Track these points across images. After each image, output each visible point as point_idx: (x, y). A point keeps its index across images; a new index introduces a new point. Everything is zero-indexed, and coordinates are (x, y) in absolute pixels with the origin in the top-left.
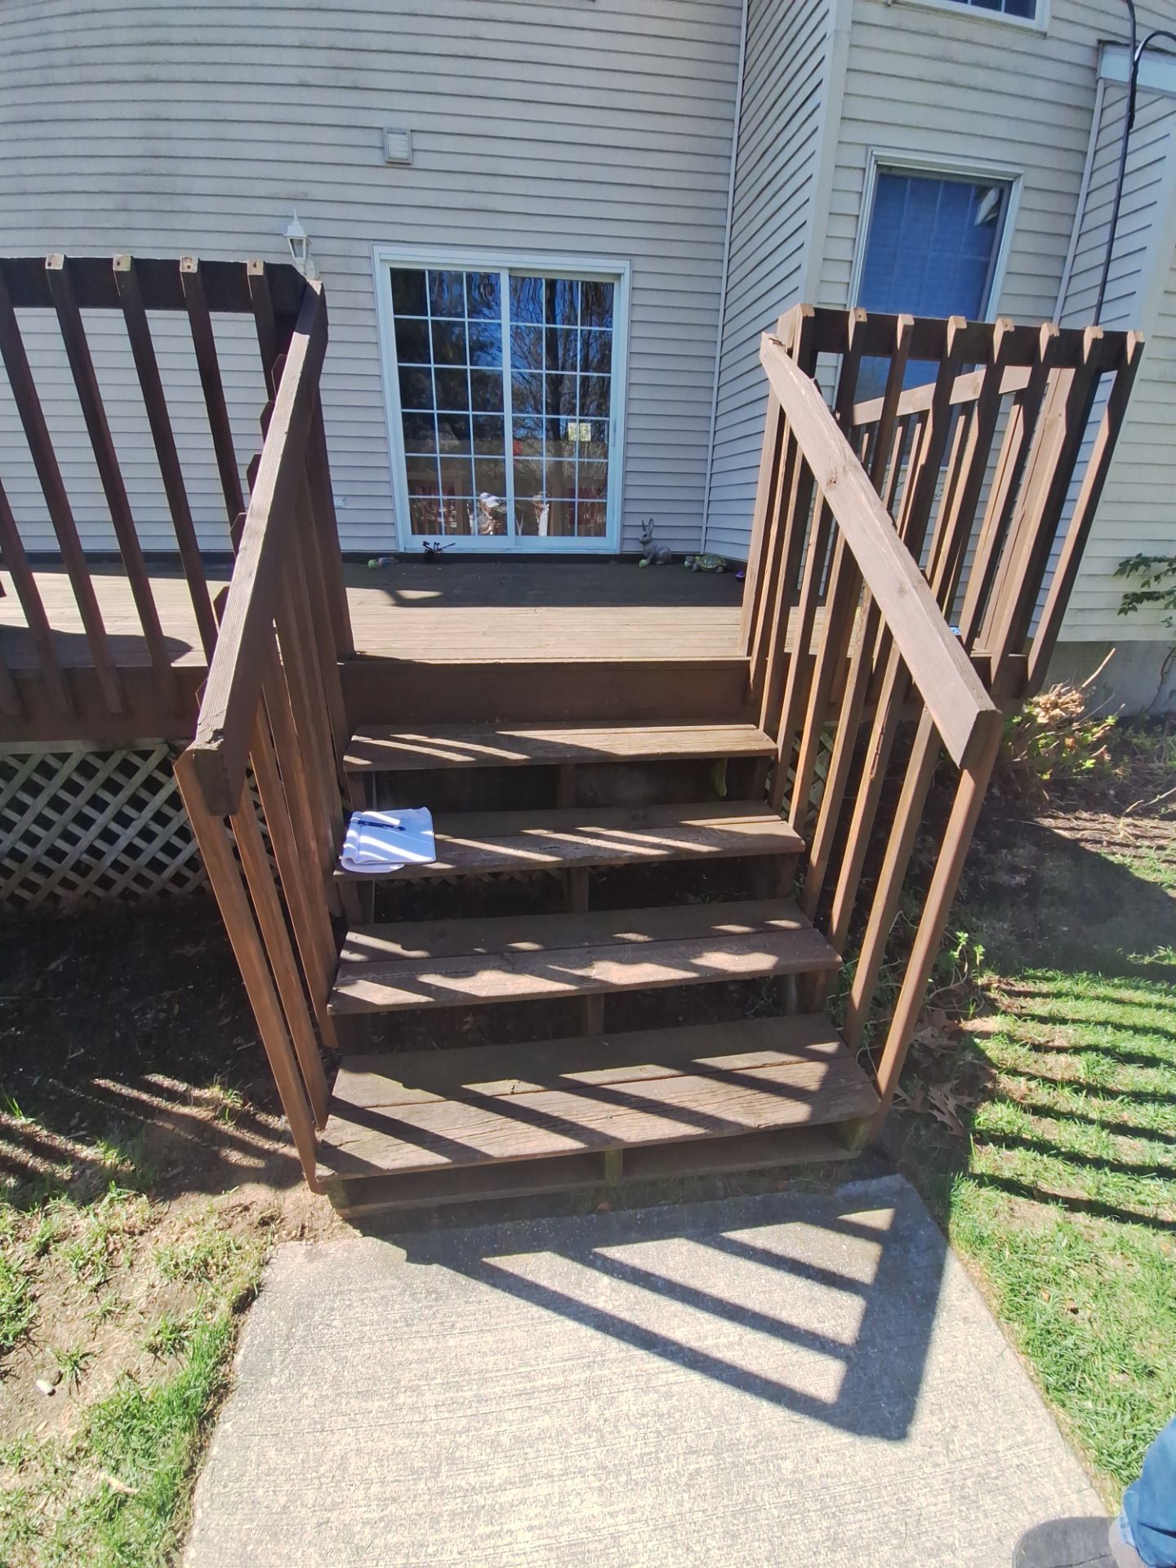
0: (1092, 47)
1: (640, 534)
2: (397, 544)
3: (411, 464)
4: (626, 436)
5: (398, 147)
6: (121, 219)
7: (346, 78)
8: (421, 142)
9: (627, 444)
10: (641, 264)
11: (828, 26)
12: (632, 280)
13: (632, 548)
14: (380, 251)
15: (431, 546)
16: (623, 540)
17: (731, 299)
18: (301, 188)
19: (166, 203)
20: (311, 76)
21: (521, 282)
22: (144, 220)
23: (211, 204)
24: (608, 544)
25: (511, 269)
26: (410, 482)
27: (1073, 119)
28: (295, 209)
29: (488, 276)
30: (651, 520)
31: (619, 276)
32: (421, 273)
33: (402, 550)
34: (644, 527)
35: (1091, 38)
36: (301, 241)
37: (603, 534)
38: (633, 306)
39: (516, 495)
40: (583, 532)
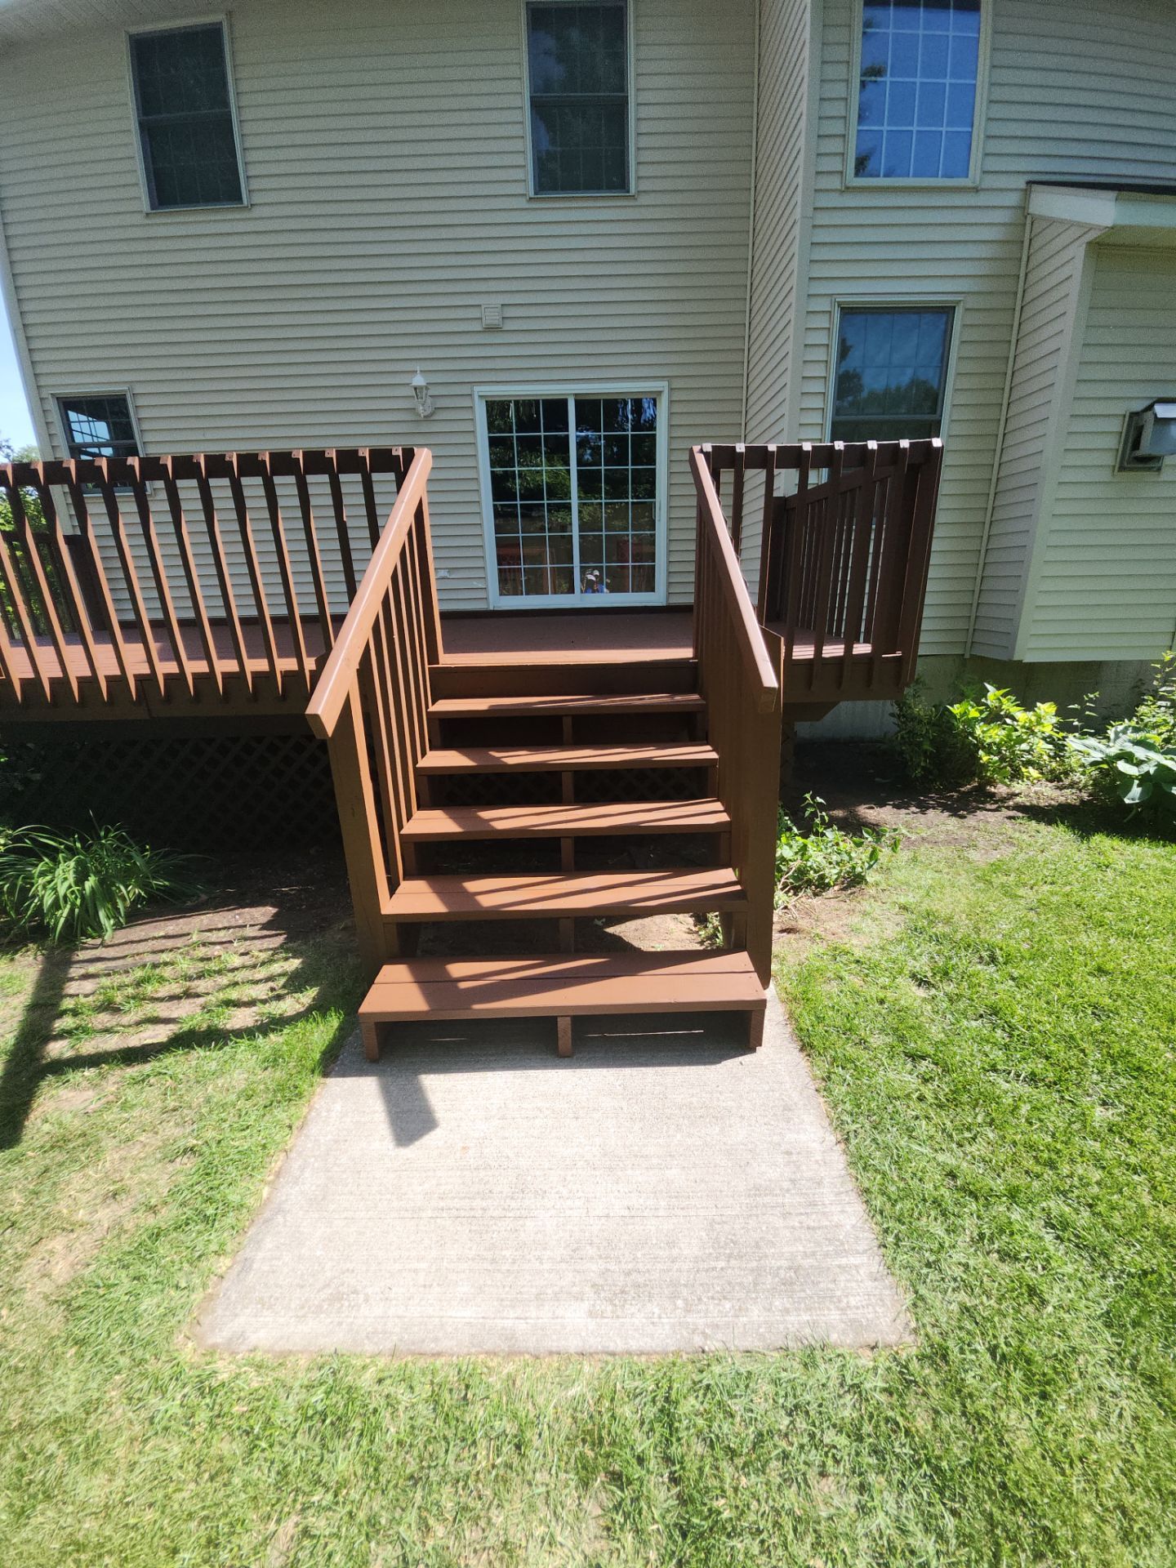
0: (1022, 190)
2: (488, 604)
3: (500, 544)
4: (668, 512)
5: (493, 318)
8: (508, 312)
9: (670, 519)
10: (676, 384)
12: (667, 395)
13: (675, 601)
14: (477, 389)
16: (669, 594)
21: (583, 404)
24: (656, 598)
25: (576, 395)
26: (498, 556)
28: (419, 366)
29: (559, 401)
31: (660, 393)
32: (507, 403)
33: (491, 608)
35: (1020, 182)
36: (422, 389)
37: (653, 590)
38: (671, 414)
39: (581, 562)
40: (637, 589)
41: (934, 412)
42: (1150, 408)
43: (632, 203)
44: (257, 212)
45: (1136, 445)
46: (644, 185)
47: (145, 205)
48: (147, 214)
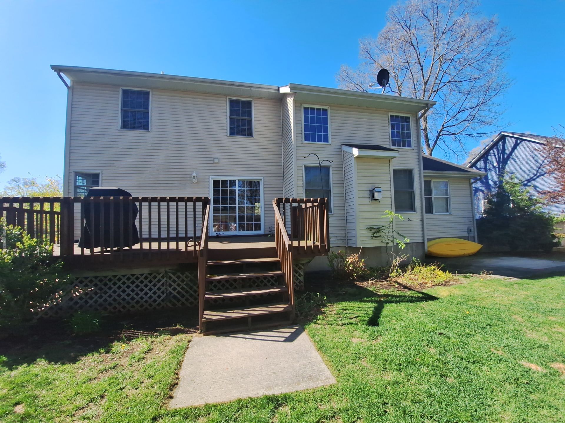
1: (269, 230)
3: (214, 216)
4: (264, 209)
5: (216, 161)
6: (157, 172)
7: (207, 150)
8: (220, 160)
10: (265, 178)
11: (293, 147)
12: (264, 180)
13: (267, 233)
14: (211, 177)
15: (218, 234)
16: (265, 231)
17: (285, 183)
18: (196, 167)
19: (167, 170)
20: (200, 150)
21: (240, 181)
22: (162, 173)
23: (176, 170)
24: (261, 232)
25: (238, 179)
26: (214, 220)
27: (338, 156)
28: (194, 171)
29: (234, 181)
30: (271, 226)
31: (261, 180)
32: (220, 180)
33: (210, 235)
34: (270, 228)
35: (340, 144)
36: (195, 176)
37: (260, 230)
38: (264, 185)
39: (239, 222)
40: (255, 230)
41: (329, 188)
42: (374, 189)
43: (253, 139)
44: (152, 133)
45: (373, 197)
46: (256, 136)
47: (119, 128)
48: (119, 130)
